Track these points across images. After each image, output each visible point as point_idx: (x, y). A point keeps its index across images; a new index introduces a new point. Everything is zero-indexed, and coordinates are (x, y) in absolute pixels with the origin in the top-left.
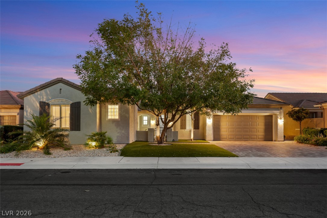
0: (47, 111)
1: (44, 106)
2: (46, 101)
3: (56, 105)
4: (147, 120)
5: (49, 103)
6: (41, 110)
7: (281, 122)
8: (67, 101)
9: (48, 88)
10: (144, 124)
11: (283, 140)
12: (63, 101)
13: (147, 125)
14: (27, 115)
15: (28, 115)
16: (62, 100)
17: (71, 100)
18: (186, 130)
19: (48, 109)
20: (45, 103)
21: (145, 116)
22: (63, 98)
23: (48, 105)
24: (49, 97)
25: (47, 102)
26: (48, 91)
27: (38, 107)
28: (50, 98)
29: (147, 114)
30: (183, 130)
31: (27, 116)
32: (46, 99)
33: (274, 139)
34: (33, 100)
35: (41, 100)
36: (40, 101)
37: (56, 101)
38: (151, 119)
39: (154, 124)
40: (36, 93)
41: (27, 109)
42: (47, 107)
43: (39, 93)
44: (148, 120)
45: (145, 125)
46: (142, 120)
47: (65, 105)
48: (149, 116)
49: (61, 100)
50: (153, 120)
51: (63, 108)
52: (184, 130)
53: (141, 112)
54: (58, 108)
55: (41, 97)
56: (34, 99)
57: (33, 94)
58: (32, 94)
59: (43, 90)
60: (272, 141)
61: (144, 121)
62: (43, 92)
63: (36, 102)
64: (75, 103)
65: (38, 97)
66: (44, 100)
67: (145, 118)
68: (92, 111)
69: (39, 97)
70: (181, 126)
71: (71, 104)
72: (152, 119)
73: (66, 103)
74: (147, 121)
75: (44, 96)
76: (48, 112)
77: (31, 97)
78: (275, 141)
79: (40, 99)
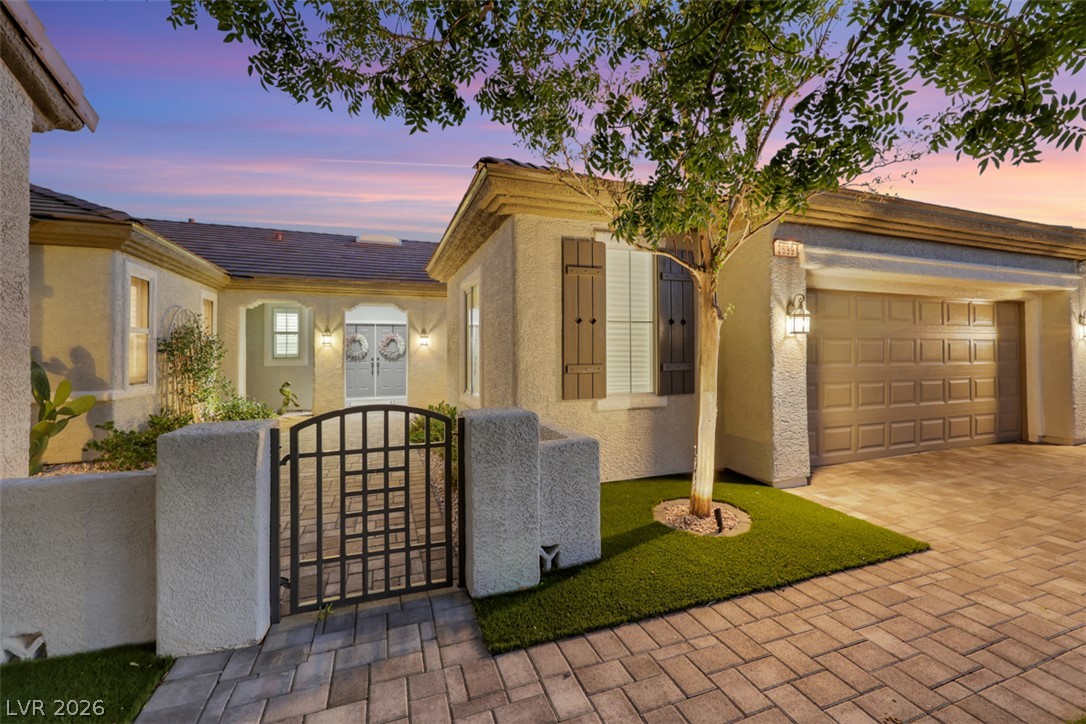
4: (296, 329)
10: (280, 351)
13: (299, 357)
18: (601, 404)
21: (287, 310)
29: (294, 298)
30: (584, 405)
38: (315, 326)
39: (336, 351)
44: (300, 333)
45: (286, 358)
46: (267, 335)
48: (306, 310)
50: (327, 330)
52: (589, 403)
53: (253, 283)
60: (1024, 440)
61: (280, 339)
67: (286, 322)
70: (565, 369)
72: (322, 325)
74: (294, 339)
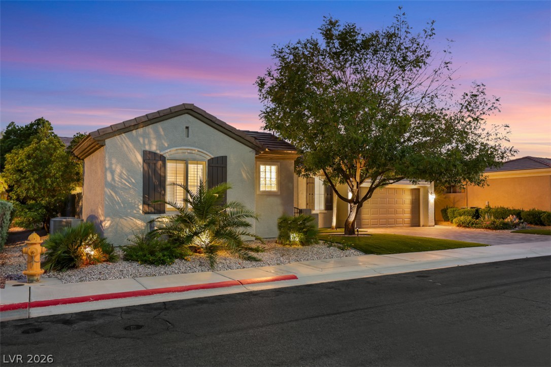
0: (159, 172)
1: (154, 162)
2: (157, 150)
3: (176, 160)
5: (164, 155)
6: (146, 168)
7: (432, 198)
8: (201, 153)
9: (160, 123)
11: (434, 224)
12: (194, 152)
14: (113, 179)
15: (117, 179)
16: (191, 151)
17: (209, 152)
18: (314, 212)
19: (163, 169)
20: (155, 154)
22: (194, 147)
23: (163, 159)
24: (163, 141)
25: (158, 152)
26: (161, 130)
27: (139, 162)
28: (166, 145)
31: (113, 183)
32: (157, 146)
33: (422, 223)
34: (127, 146)
35: (147, 148)
36: (143, 149)
37: (180, 151)
40: (134, 132)
41: (114, 166)
42: (160, 163)
43: (141, 130)
47: (196, 161)
49: (189, 151)
51: (191, 167)
54: (181, 166)
55: (146, 142)
56: (131, 145)
57: (126, 134)
58: (124, 133)
59: (151, 126)
60: (419, 226)
62: (150, 129)
63: (135, 151)
64: (218, 157)
65: (139, 141)
66: (154, 148)
68: (247, 176)
69: (141, 140)
70: (307, 204)
71: (209, 160)
73: (198, 157)
75: (152, 140)
76: (162, 174)
77: (122, 139)
78: (423, 226)
79: (144, 144)
